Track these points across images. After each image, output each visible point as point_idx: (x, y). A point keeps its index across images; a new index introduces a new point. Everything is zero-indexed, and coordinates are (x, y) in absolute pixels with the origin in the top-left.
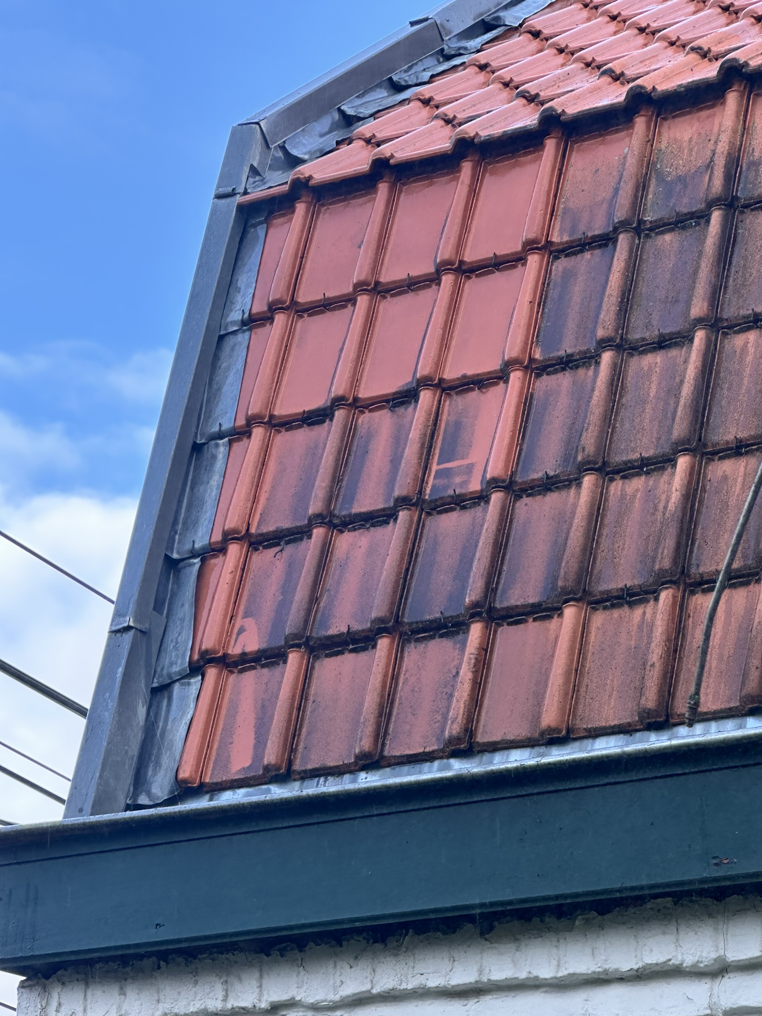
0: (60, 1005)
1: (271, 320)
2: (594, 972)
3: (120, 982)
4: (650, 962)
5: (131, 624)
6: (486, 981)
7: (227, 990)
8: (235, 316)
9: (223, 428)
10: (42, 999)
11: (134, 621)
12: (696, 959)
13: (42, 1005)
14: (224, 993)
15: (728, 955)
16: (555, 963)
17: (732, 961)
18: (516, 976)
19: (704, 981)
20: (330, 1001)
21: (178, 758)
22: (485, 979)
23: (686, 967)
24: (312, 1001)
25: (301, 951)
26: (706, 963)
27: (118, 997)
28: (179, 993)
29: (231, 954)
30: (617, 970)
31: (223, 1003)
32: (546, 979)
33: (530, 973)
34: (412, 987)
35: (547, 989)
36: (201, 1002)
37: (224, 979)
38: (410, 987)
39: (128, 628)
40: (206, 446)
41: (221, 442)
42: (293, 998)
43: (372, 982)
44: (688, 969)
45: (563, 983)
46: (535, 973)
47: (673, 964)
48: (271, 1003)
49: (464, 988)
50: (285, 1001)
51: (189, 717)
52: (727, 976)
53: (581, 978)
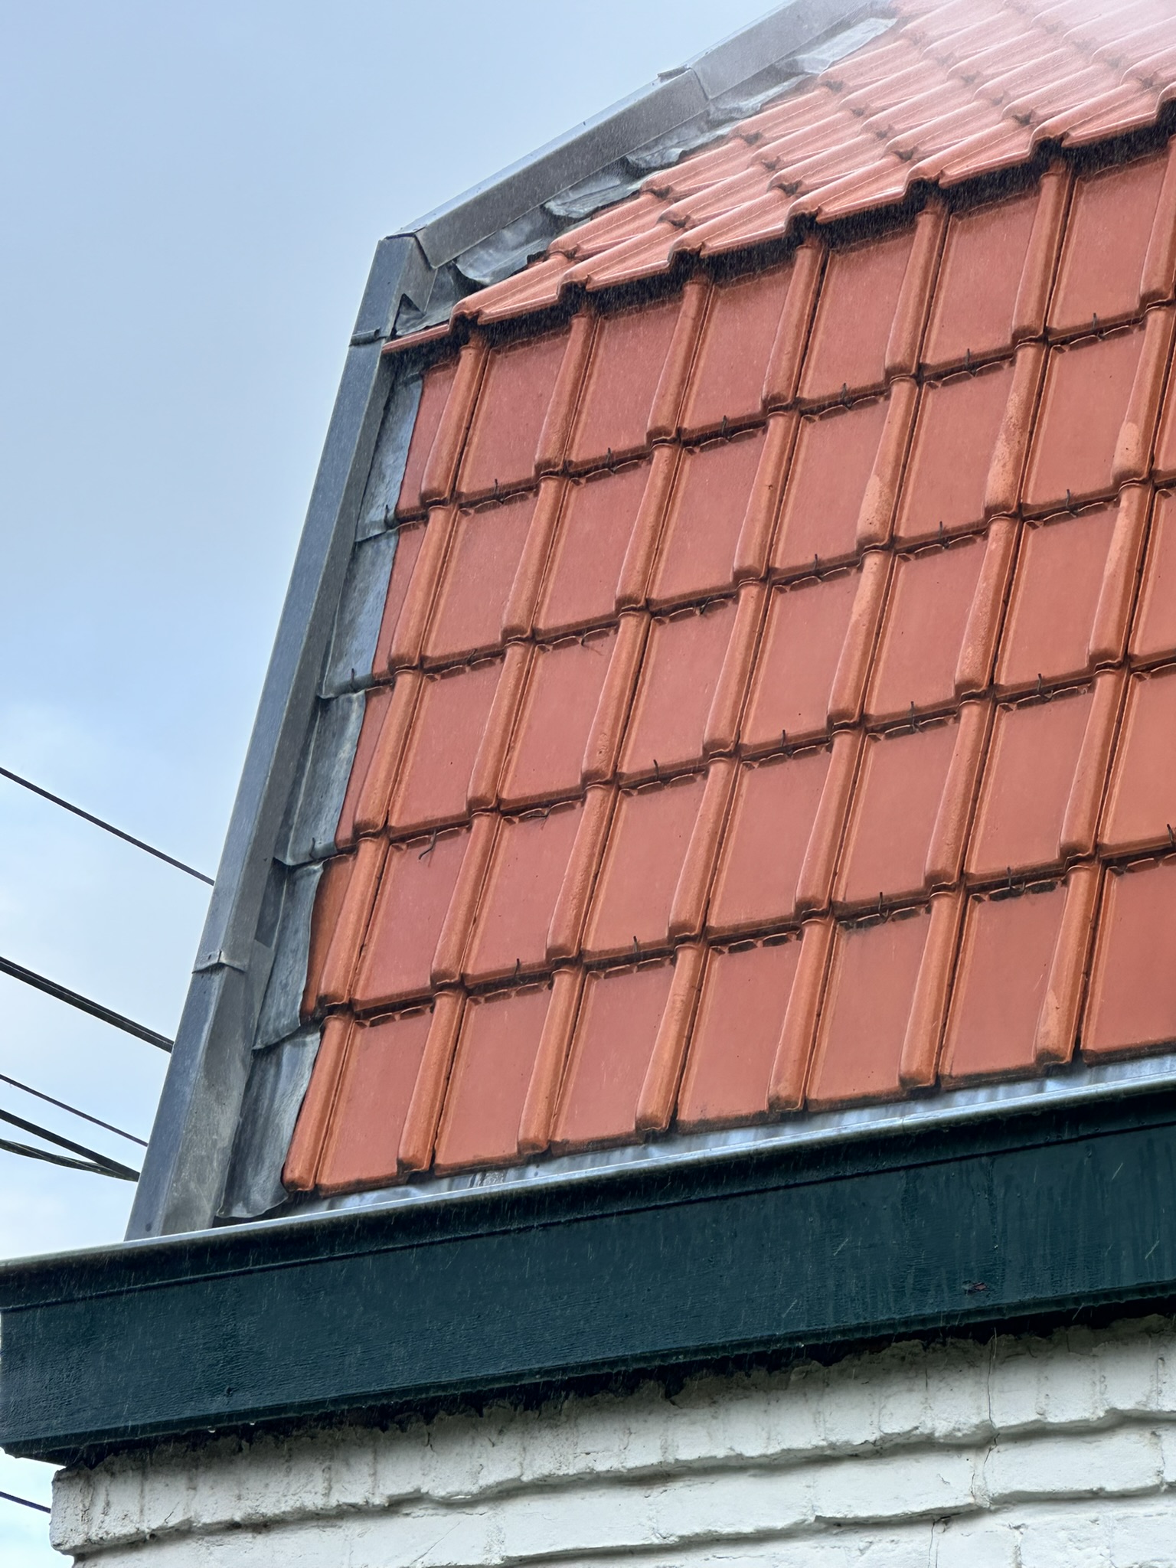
0: (108, 1504)
1: (425, 518)
2: (816, 1447)
3: (189, 1470)
4: (889, 1431)
5: (223, 960)
6: (673, 1461)
7: (330, 1480)
8: (377, 514)
9: (358, 676)
10: (85, 1497)
11: (228, 956)
12: (952, 1425)
13: (84, 1506)
14: (326, 1484)
15: (994, 1420)
16: (764, 1435)
17: (1001, 1428)
18: (713, 1454)
19: (965, 1456)
20: (466, 1494)
21: (285, 1151)
22: (671, 1459)
23: (939, 1437)
24: (443, 1493)
25: (428, 1424)
26: (965, 1432)
27: (185, 1493)
28: (267, 1485)
29: (336, 1430)
30: (847, 1443)
31: (325, 1499)
32: (752, 1458)
33: (731, 1449)
34: (575, 1472)
35: (757, 1471)
36: (296, 1498)
37: (327, 1464)
38: (572, 1471)
39: (219, 966)
40: (334, 702)
41: (355, 696)
42: (418, 1491)
43: (521, 1464)
44: (942, 1441)
45: (776, 1462)
46: (739, 1449)
47: (922, 1434)
48: (390, 1497)
49: (645, 1472)
50: (406, 1494)
51: (302, 1091)
52: (996, 1450)
53: (799, 1455)
